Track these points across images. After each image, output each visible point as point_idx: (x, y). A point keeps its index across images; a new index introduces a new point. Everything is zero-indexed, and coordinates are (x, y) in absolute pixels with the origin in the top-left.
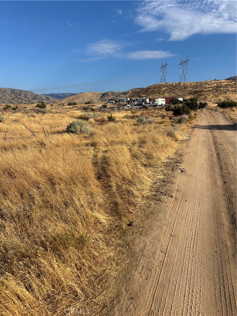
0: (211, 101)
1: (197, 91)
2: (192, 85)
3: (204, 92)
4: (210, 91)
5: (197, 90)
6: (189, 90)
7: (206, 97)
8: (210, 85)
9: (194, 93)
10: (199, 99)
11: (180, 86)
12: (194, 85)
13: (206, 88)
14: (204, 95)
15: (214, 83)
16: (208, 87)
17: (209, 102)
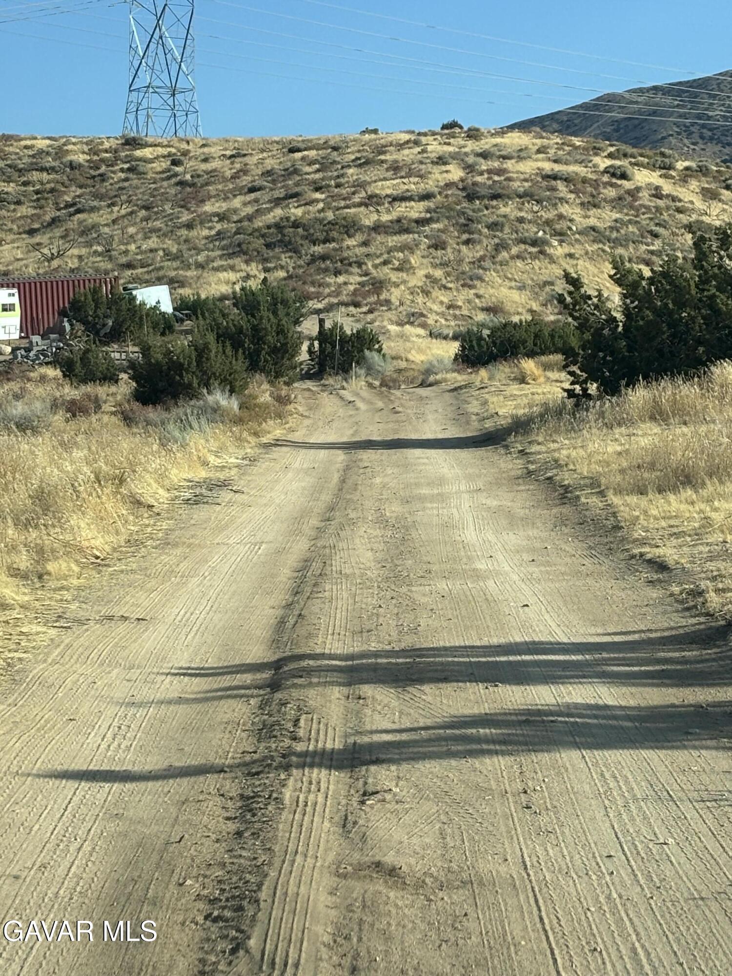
0: (414, 318)
1: (296, 225)
2: (244, 171)
3: (359, 238)
4: (407, 231)
5: (296, 212)
6: (222, 217)
7: (378, 286)
8: (409, 175)
9: (268, 246)
10: (318, 296)
11: (141, 174)
12: (270, 164)
13: (373, 200)
14: (360, 264)
15: (441, 160)
16: (387, 187)
17: (400, 324)
